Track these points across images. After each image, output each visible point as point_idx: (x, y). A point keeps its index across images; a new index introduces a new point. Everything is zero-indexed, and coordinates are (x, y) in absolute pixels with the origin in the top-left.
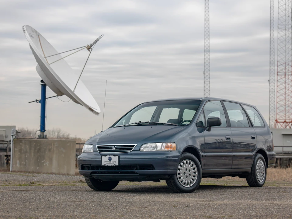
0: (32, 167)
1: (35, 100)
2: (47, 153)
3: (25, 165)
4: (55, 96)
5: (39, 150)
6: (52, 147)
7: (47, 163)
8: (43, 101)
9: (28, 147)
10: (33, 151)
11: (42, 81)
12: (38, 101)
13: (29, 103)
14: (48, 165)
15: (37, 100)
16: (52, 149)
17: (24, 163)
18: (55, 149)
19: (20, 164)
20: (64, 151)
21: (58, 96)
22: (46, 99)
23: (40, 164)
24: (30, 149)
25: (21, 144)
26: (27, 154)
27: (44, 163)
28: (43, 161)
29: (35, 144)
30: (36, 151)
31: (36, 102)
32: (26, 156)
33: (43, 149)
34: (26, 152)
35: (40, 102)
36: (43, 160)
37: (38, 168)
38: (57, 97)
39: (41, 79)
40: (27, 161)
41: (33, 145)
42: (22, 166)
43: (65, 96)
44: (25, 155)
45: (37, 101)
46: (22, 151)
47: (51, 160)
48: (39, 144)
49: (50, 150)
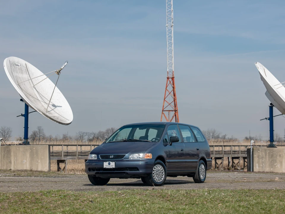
0: (268, 169)
2: (278, 158)
3: (262, 167)
4: (280, 115)
5: (272, 156)
6: (282, 153)
7: (278, 166)
8: (271, 119)
9: (264, 154)
10: (267, 157)
11: (271, 104)
12: (267, 119)
13: (260, 120)
14: (279, 167)
15: (267, 118)
16: (282, 155)
17: (262, 165)
18: (284, 155)
19: (259, 167)
21: (282, 114)
22: (274, 117)
23: (273, 166)
24: (266, 155)
25: (259, 151)
27: (276, 165)
28: (275, 164)
29: (269, 151)
30: (270, 156)
32: (263, 161)
33: (275, 155)
34: (262, 158)
35: (269, 119)
36: (276, 163)
37: (272, 169)
39: (271, 103)
40: (264, 164)
41: (268, 153)
42: (260, 168)
44: (262, 160)
45: (266, 118)
46: (260, 157)
47: (281, 163)
48: (272, 151)
49: (280, 156)
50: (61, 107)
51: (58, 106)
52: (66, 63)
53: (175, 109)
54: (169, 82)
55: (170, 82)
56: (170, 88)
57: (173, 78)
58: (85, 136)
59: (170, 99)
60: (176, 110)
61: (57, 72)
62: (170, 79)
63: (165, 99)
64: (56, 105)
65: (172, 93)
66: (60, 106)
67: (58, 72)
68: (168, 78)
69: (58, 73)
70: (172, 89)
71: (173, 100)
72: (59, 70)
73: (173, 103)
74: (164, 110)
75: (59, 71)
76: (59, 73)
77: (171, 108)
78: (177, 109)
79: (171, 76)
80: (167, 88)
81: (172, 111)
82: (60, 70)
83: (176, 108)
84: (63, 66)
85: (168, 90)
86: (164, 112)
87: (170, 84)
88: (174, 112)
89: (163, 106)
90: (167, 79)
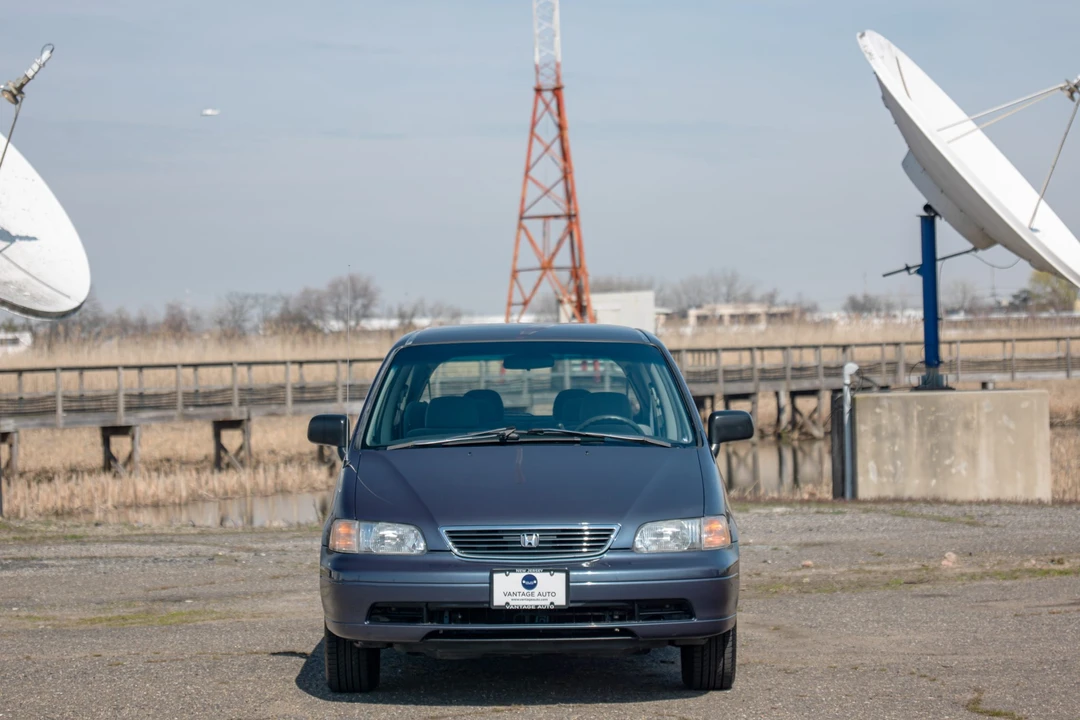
0: (917, 482)
1: (904, 267)
2: (959, 434)
3: (894, 475)
4: (967, 252)
5: (934, 428)
6: (975, 416)
7: (961, 467)
8: (928, 269)
9: (899, 419)
10: (915, 431)
11: (927, 208)
12: (912, 271)
13: (885, 276)
14: (964, 472)
15: (910, 265)
16: (975, 422)
17: (891, 468)
18: (983, 420)
19: (879, 473)
20: (1012, 426)
21: (976, 249)
22: (939, 264)
23: (939, 470)
24: (907, 425)
25: (878, 410)
26: (898, 440)
27: (951, 466)
28: (947, 462)
29: (919, 408)
30: (926, 429)
31: (906, 273)
32: (896, 448)
33: (947, 425)
34: (894, 435)
35: (918, 272)
36: (949, 457)
37: (934, 482)
38: (973, 253)
39: (924, 201)
40: (899, 463)
41: (915, 414)
42: (885, 480)
43: (998, 248)
44: (893, 445)
45: (908, 268)
46: (884, 433)
47: (972, 454)
48: (933, 409)
49: (967, 425)
50: (35, 239)
51: (22, 238)
52: (46, 54)
53: (569, 209)
54: (541, 106)
55: (547, 106)
56: (547, 128)
57: (557, 91)
58: (252, 307)
59: (548, 171)
60: (573, 212)
61: (10, 92)
62: (548, 96)
63: (532, 173)
64: (14, 233)
65: (556, 148)
66: (31, 235)
67: (15, 92)
68: (538, 91)
69: (14, 96)
70: (555, 131)
71: (559, 175)
72: (18, 85)
73: (561, 186)
74: (527, 214)
75: (20, 89)
76: (19, 98)
77: (554, 205)
78: (576, 209)
79: (551, 83)
80: (537, 130)
81: (557, 217)
82: (22, 85)
83: (572, 206)
84: (36, 67)
85: (538, 138)
86: (526, 222)
87: (547, 114)
88: (563, 223)
89: (523, 200)
90: (533, 93)
